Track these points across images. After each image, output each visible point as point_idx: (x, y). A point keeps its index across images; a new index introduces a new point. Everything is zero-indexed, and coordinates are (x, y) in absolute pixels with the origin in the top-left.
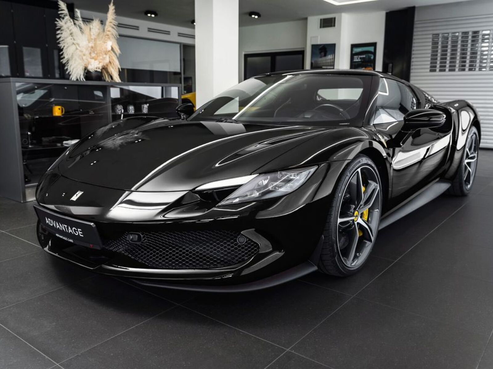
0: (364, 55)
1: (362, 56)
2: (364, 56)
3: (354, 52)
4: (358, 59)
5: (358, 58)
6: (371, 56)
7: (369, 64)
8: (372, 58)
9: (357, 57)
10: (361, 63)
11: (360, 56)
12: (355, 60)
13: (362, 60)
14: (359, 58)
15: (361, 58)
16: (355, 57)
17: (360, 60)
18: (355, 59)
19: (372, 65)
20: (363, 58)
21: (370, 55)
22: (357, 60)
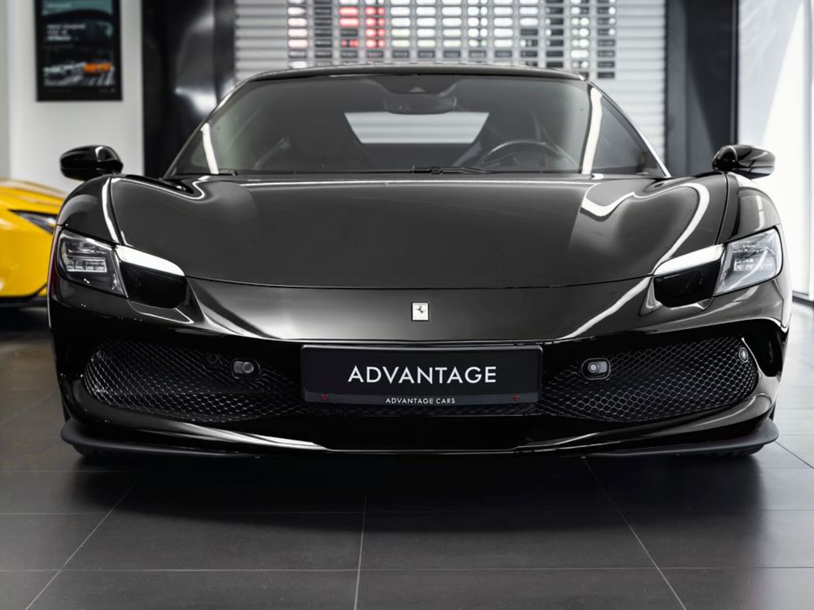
0: (79, 22)
1: (75, 27)
2: (82, 26)
3: (45, 12)
4: (60, 34)
5: (61, 29)
6: (106, 28)
7: (100, 52)
8: (109, 32)
9: (58, 26)
10: (71, 46)
11: (67, 27)
12: (51, 38)
13: (77, 39)
14: (65, 32)
15: (70, 32)
16: (51, 27)
17: (67, 38)
18: (53, 35)
19: (111, 53)
20: (79, 32)
21: (101, 23)
22: (58, 38)
